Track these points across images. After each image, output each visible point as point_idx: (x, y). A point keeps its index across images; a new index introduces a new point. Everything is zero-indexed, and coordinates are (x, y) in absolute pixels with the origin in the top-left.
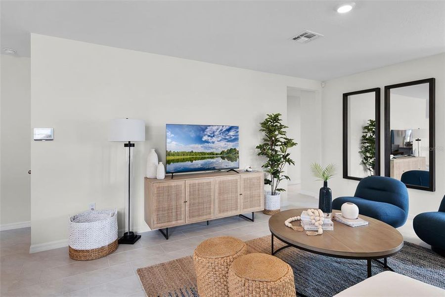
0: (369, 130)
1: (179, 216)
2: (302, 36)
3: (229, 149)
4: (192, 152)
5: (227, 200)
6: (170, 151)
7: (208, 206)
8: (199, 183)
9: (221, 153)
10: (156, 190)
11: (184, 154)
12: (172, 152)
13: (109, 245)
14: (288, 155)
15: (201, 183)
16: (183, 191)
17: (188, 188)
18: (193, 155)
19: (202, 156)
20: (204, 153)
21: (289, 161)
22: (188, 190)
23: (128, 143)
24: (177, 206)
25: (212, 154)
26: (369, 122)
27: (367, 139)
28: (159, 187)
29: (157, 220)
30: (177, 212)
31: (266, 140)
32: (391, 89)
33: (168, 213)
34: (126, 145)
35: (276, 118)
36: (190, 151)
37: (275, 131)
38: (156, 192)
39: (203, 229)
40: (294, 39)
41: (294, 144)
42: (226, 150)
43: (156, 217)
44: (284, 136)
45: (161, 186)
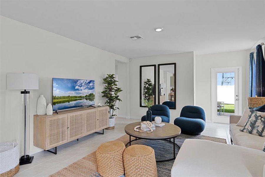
0: (147, 83)
1: (64, 138)
2: (135, 37)
3: (90, 94)
4: (69, 96)
5: (91, 124)
6: (56, 96)
7: (81, 129)
8: (76, 115)
9: (86, 97)
10: (49, 122)
11: (64, 97)
12: (57, 96)
13: (15, 167)
14: (118, 96)
15: (77, 115)
16: (66, 122)
17: (70, 119)
18: (70, 98)
19: (75, 98)
20: (76, 96)
21: (119, 100)
22: (70, 120)
23: (24, 91)
24: (63, 131)
25: (81, 97)
26: (147, 80)
27: (146, 88)
28: (51, 120)
29: (50, 143)
30: (62, 135)
31: (105, 88)
32: (160, 66)
33: (57, 137)
34: (22, 93)
35: (112, 77)
36: (68, 96)
37: (112, 83)
38: (49, 124)
39: (76, 144)
40: (131, 37)
41: (121, 91)
42: (88, 95)
43: (49, 140)
44: (116, 86)
45: (52, 119)
